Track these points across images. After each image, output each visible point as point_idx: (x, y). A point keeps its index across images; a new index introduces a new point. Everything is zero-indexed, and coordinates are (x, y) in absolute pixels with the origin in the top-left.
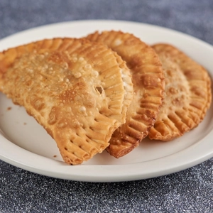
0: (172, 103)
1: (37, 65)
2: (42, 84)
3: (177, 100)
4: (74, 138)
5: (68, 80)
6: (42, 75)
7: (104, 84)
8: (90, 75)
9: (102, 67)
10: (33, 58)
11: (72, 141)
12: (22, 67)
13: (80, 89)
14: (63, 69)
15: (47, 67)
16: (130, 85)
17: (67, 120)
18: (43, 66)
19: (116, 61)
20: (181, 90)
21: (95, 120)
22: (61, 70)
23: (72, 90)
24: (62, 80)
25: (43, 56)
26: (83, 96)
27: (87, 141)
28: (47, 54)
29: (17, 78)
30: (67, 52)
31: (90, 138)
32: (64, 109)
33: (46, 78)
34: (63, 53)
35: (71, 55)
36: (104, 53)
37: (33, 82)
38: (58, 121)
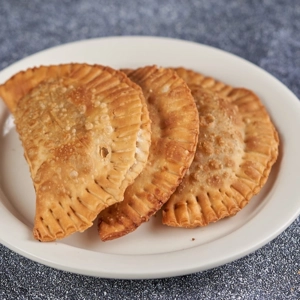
0: (207, 181)
1: (54, 99)
2: (45, 127)
3: (215, 178)
4: (54, 207)
5: (74, 131)
6: (51, 116)
7: (114, 145)
8: (103, 130)
9: (121, 122)
10: (54, 89)
11: (51, 211)
12: (37, 98)
13: (81, 147)
14: (79, 112)
15: (62, 105)
16: (145, 152)
17: (53, 183)
18: (59, 103)
19: (139, 118)
20: (226, 166)
21: (87, 190)
22: (76, 114)
23: (72, 146)
24: (68, 128)
25: (65, 90)
26: (79, 156)
27: (69, 214)
28: (72, 87)
29: (27, 110)
30: (94, 91)
31: (74, 211)
32: (53, 169)
33: (53, 121)
34: (89, 91)
35: (97, 95)
36: (133, 103)
37: (37, 123)
38: (43, 181)
